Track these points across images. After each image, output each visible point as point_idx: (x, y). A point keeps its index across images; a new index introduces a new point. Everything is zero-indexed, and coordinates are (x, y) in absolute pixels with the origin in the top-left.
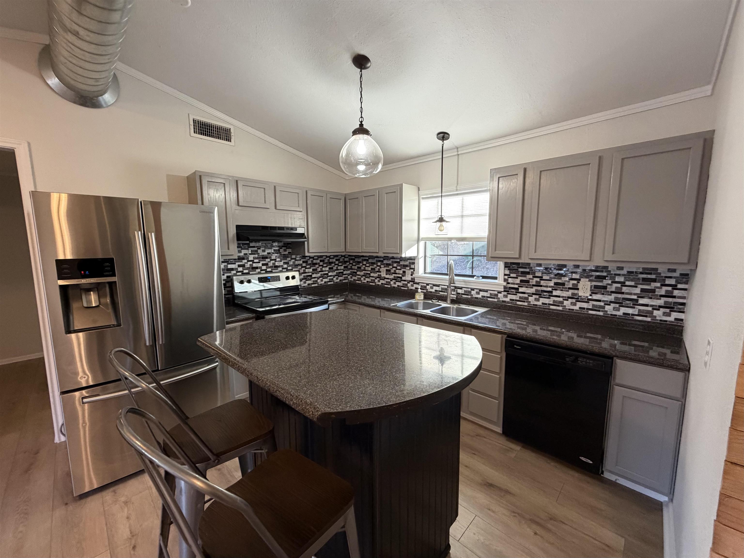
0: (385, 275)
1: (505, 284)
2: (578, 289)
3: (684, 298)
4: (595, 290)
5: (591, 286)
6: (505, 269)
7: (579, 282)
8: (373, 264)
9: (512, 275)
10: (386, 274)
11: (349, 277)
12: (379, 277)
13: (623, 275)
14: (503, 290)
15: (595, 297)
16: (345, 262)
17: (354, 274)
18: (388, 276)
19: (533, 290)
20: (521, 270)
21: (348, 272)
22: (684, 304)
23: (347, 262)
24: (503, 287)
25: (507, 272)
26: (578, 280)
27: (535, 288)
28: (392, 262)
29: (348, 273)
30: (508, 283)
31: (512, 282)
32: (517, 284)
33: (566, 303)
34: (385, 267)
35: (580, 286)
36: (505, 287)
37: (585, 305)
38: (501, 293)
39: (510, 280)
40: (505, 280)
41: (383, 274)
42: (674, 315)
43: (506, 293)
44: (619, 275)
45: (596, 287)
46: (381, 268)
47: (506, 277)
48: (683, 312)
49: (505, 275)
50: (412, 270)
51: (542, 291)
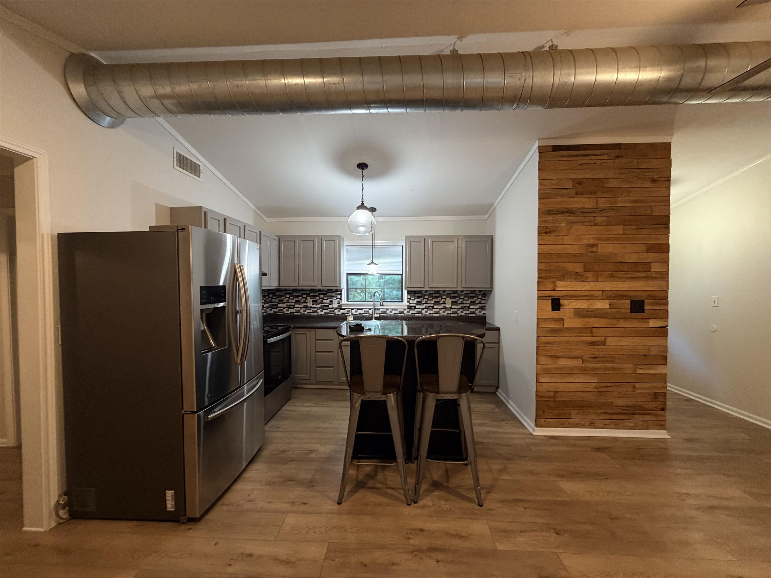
0: (311, 305)
1: (408, 304)
2: (445, 304)
3: (484, 304)
4: (454, 303)
5: (451, 301)
6: (408, 295)
7: (445, 300)
8: (297, 296)
9: (412, 298)
10: (313, 304)
11: (268, 310)
12: (305, 307)
13: (464, 295)
14: (407, 308)
15: (453, 307)
18: (314, 306)
20: (416, 295)
21: (267, 305)
22: (485, 306)
24: (407, 306)
25: (409, 297)
26: (445, 299)
27: (425, 305)
28: (319, 294)
30: (410, 304)
32: (414, 304)
33: (440, 311)
34: (311, 298)
35: (446, 302)
36: (408, 306)
37: (449, 312)
38: (406, 310)
39: (411, 302)
40: (408, 302)
42: (483, 312)
43: (408, 310)
44: (462, 295)
46: (307, 299)
47: (409, 300)
48: (485, 310)
49: (408, 298)
50: (339, 300)
51: (429, 306)
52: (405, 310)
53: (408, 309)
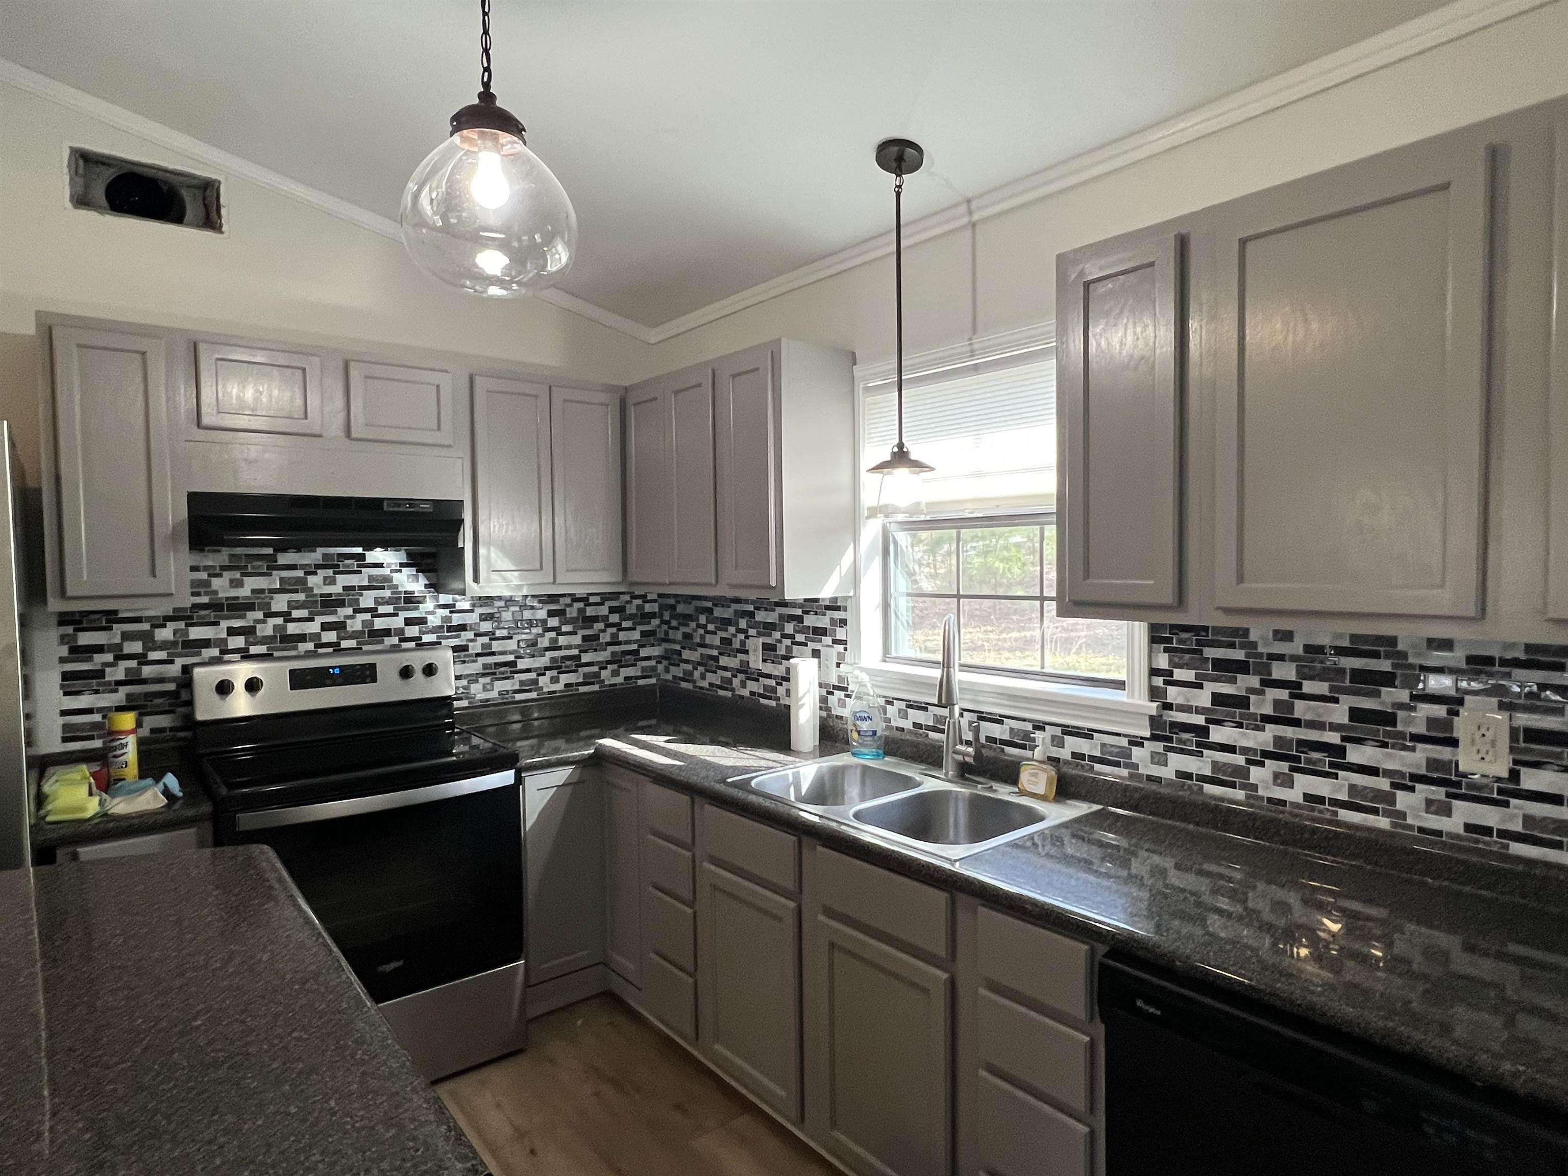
0: (761, 666)
1: (1153, 708)
2: (1453, 743)
4: (1532, 747)
5: (1514, 733)
6: (1150, 651)
7: (1454, 713)
8: (726, 623)
9: (1180, 674)
10: (764, 661)
11: (660, 667)
12: (744, 670)
14: (1147, 734)
15: (1531, 780)
16: (646, 617)
17: (672, 658)
18: (768, 668)
19: (1264, 738)
20: (1211, 653)
21: (656, 651)
23: (653, 615)
24: (1147, 723)
25: (1163, 661)
26: (1454, 703)
27: (1272, 730)
28: (781, 617)
29: (656, 653)
30: (1168, 706)
31: (1180, 701)
32: (1199, 711)
33: (1403, 800)
34: (760, 634)
35: (1462, 727)
36: (1155, 721)
37: (1489, 816)
38: (1141, 745)
39: (1174, 694)
40: (1155, 693)
41: (756, 661)
43: (1159, 746)
45: (1534, 735)
46: (747, 637)
47: (1159, 681)
49: (1154, 672)
50: (840, 648)
51: (1301, 743)
52: (1137, 742)
53: (1154, 738)
